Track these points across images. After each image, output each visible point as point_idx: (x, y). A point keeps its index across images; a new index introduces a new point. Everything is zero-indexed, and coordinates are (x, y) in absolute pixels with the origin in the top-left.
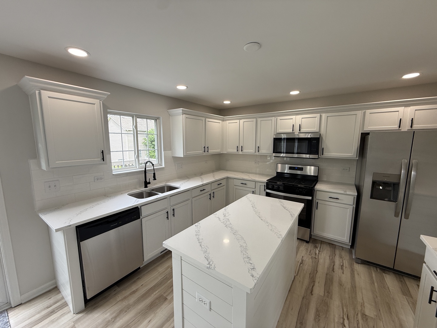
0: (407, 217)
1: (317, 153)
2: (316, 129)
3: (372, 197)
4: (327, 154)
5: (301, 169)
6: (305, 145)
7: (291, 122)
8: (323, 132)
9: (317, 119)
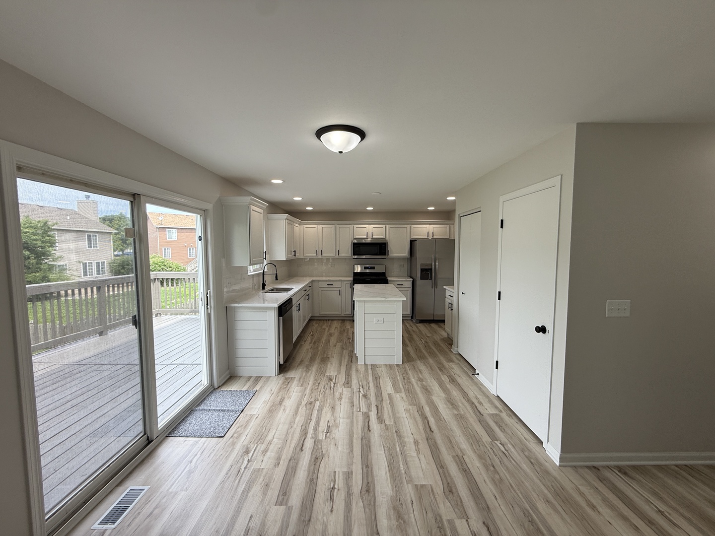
0: (436, 288)
1: (385, 254)
2: (382, 237)
3: (421, 279)
4: (391, 255)
5: (373, 268)
6: (377, 248)
7: (365, 230)
8: (388, 238)
9: (384, 229)
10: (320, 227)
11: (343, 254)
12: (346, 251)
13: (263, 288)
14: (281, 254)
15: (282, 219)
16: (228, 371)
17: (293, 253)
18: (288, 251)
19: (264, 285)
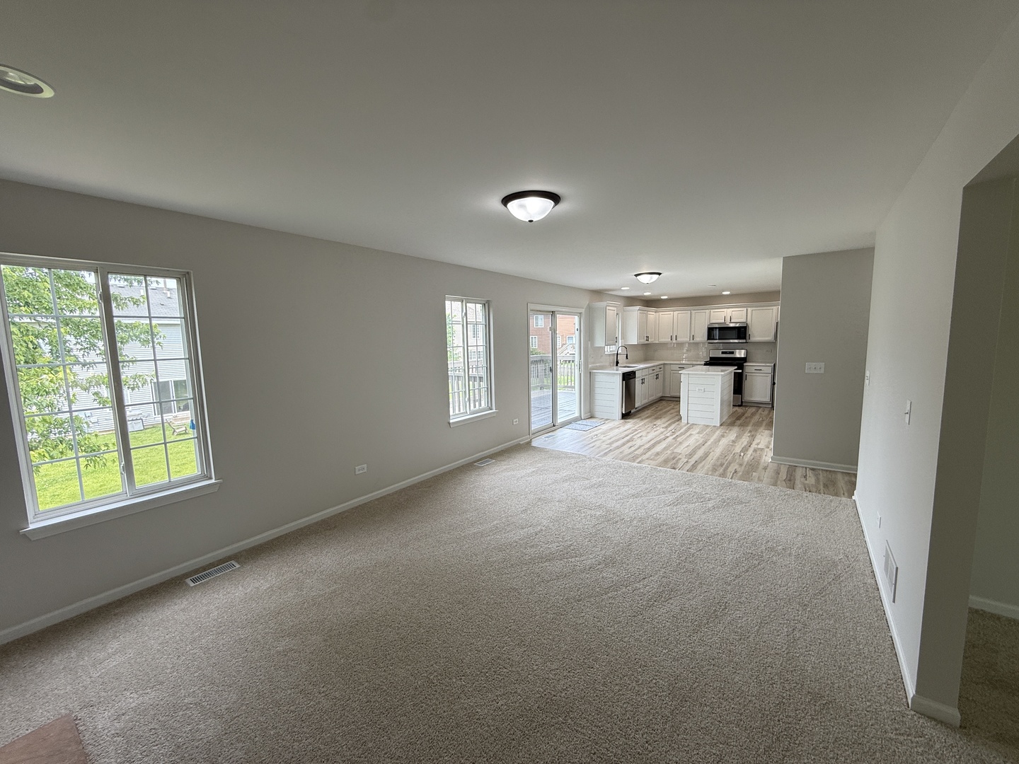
1: (745, 338)
2: (744, 320)
4: (753, 339)
5: (733, 353)
6: (735, 332)
7: (723, 315)
8: (749, 322)
9: (744, 312)
10: (676, 313)
11: (697, 339)
12: (702, 335)
13: (617, 365)
14: (633, 340)
15: (635, 311)
16: (589, 414)
17: (645, 338)
18: (639, 337)
19: (617, 363)
